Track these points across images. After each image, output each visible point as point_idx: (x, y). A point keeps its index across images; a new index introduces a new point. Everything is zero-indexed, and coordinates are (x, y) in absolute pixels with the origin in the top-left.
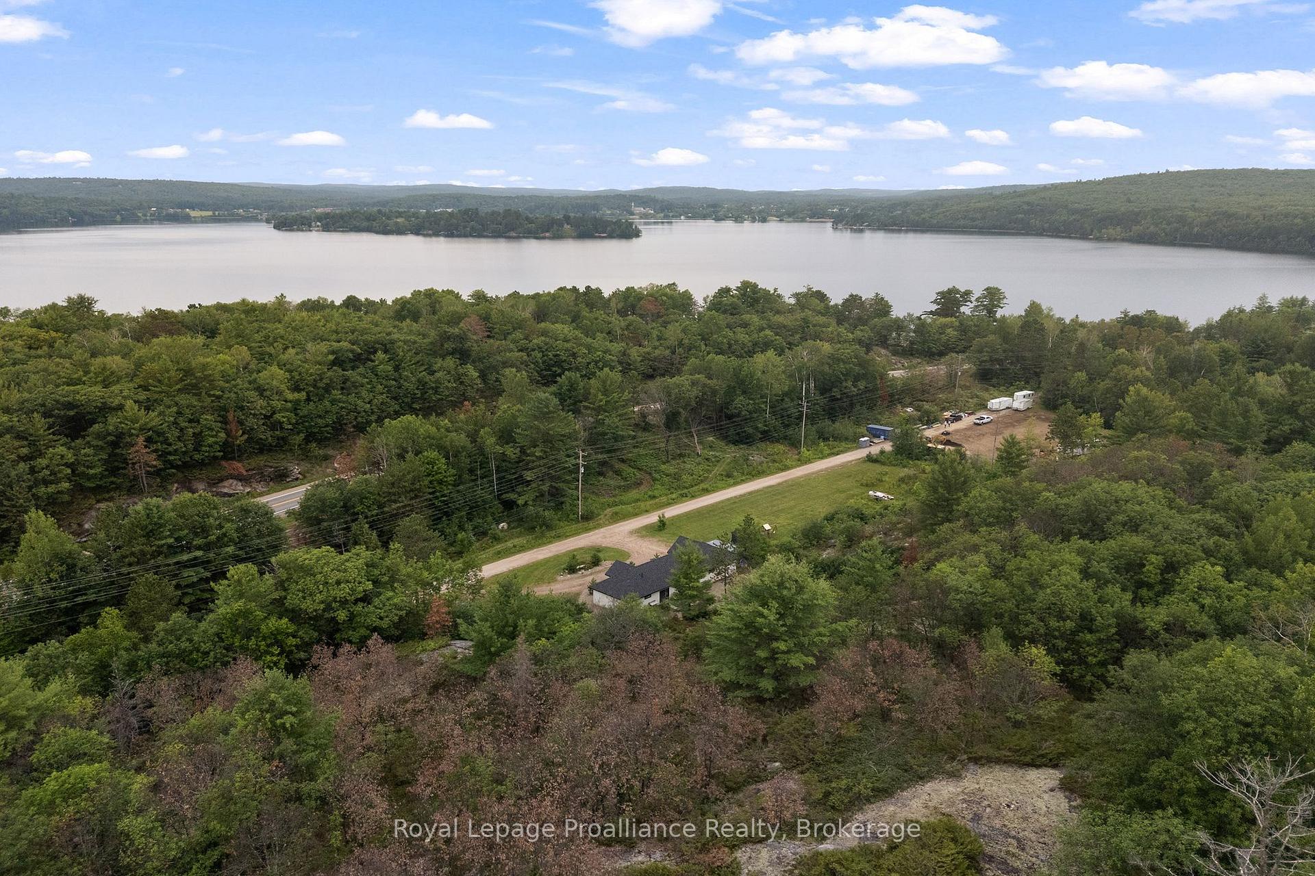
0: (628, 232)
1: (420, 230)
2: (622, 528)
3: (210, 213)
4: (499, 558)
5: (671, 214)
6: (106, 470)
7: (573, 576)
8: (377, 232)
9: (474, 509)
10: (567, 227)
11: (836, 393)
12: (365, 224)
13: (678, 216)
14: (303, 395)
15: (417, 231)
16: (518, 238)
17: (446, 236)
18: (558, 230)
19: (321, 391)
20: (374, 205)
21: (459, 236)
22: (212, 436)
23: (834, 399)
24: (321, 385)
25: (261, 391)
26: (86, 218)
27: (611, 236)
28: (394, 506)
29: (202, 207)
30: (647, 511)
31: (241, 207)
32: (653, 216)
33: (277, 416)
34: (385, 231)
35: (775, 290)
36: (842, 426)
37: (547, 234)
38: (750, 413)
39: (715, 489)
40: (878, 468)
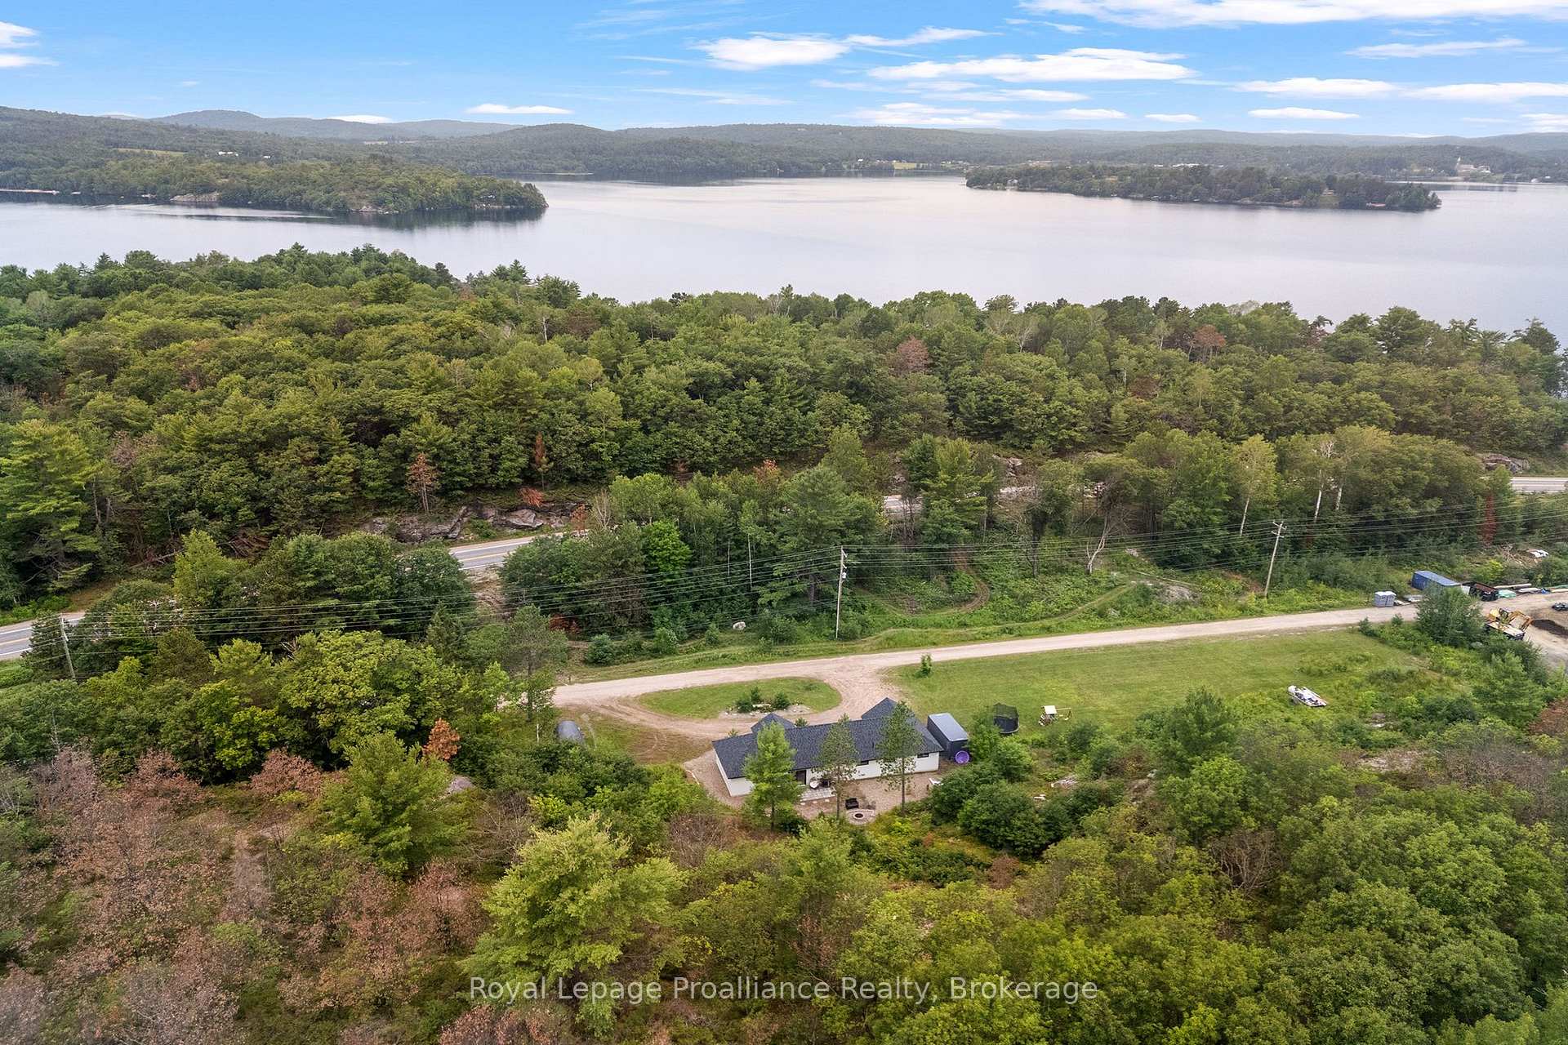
0: (1418, 202)
1: (1130, 192)
2: (872, 662)
3: (914, 165)
4: (694, 668)
5: (1516, 176)
6: (391, 483)
7: (743, 716)
8: (1077, 194)
9: (707, 600)
10: (1327, 192)
11: (1377, 512)
12: (1068, 183)
13: (1526, 179)
14: (635, 423)
15: (1126, 193)
16: (1253, 207)
17: (1161, 200)
18: (1312, 198)
19: (658, 421)
20: (1101, 158)
21: (1176, 201)
22: (511, 460)
23: (1369, 521)
24: (661, 412)
25: (583, 416)
26: (794, 170)
27: (1390, 207)
28: (589, 582)
29: (909, 158)
30: (934, 644)
31: (952, 158)
32: (1486, 178)
33: (594, 446)
34: (1088, 193)
35: (1472, 322)
36: (1364, 568)
37: (1295, 203)
38: (1190, 525)
39: (1062, 630)
40: (1370, 648)
